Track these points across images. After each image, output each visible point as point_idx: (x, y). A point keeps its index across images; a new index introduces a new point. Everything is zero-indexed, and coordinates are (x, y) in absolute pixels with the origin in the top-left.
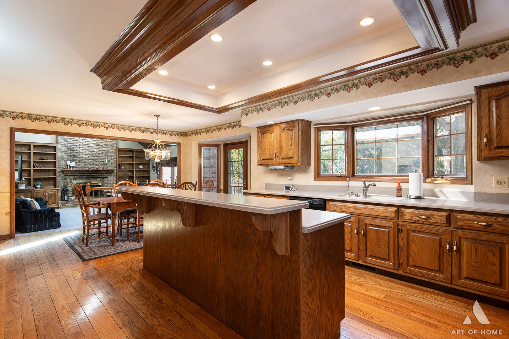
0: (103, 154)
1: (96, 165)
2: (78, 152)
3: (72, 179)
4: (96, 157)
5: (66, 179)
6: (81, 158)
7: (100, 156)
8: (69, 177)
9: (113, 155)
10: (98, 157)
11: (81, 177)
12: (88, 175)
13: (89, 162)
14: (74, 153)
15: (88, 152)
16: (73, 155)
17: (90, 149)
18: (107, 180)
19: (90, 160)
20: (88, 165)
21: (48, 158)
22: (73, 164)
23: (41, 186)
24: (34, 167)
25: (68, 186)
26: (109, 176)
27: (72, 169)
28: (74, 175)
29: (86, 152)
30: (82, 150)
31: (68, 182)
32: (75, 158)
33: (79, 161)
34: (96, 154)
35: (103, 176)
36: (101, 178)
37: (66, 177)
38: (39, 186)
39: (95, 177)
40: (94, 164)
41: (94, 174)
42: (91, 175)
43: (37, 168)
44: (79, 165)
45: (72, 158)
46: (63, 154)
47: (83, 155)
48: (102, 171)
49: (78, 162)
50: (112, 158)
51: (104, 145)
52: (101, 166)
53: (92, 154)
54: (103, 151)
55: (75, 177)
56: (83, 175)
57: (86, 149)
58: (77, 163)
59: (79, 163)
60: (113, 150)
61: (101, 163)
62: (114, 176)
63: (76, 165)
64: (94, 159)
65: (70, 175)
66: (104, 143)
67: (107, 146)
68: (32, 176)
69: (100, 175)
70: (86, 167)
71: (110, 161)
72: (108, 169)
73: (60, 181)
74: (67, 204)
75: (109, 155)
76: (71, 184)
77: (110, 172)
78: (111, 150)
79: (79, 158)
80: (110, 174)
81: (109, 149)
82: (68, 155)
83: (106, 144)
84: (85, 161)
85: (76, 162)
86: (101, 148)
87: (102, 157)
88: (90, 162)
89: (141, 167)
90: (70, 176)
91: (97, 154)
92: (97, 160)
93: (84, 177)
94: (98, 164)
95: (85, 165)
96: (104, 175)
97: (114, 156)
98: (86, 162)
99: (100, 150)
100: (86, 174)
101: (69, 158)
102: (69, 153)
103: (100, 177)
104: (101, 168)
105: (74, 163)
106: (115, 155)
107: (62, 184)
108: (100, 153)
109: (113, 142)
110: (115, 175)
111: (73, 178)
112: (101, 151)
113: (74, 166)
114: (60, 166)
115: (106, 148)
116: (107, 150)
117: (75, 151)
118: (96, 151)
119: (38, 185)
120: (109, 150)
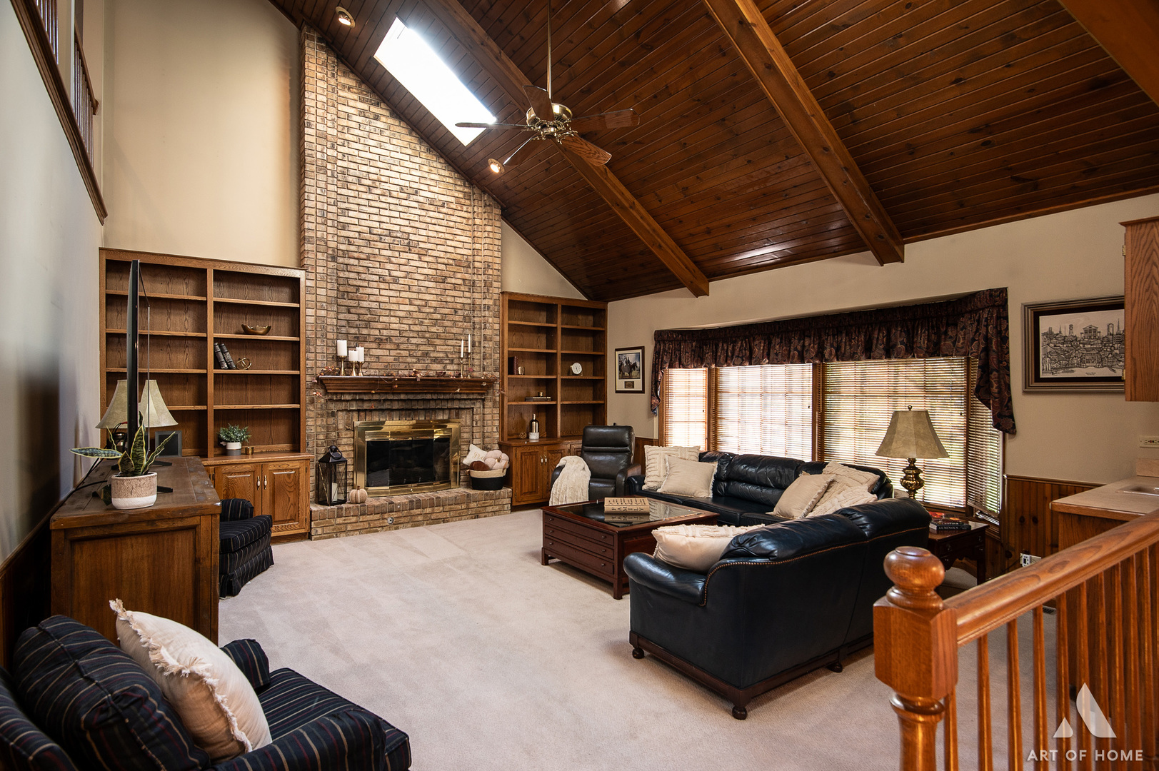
0: (457, 318)
1: (436, 360)
2: (374, 305)
3: (355, 414)
4: (434, 329)
5: (333, 414)
6: (385, 332)
7: (446, 323)
8: (342, 406)
9: (490, 320)
10: (441, 330)
11: (386, 406)
12: (411, 397)
13: (410, 347)
14: (362, 311)
15: (408, 308)
16: (356, 317)
17: (415, 296)
18: (468, 417)
19: (414, 341)
20: (409, 360)
21: (269, 328)
22: (357, 355)
23: (243, 443)
24: (218, 364)
25: (340, 445)
26: (478, 404)
27: (354, 375)
28: (363, 400)
29: (402, 307)
30: (386, 299)
31: (341, 427)
32: (365, 331)
33: (380, 341)
34: (436, 316)
35: (456, 404)
36: (450, 409)
37: (334, 407)
38: (235, 446)
39: (432, 405)
40: (426, 354)
41: (429, 397)
42: (419, 397)
43: (230, 368)
44: (378, 357)
45: (353, 331)
46: (323, 313)
47: (393, 320)
48: (457, 382)
49: (374, 345)
50: (488, 332)
51: (460, 282)
52: (452, 362)
53: (421, 315)
54: (459, 306)
55: (366, 406)
56: (391, 400)
57: (403, 294)
58: (373, 352)
59: (379, 352)
60: (491, 302)
61: (452, 353)
62: (495, 402)
63: (368, 359)
64: (427, 335)
65: (347, 397)
66: (459, 275)
67: (472, 285)
68: (210, 400)
69: (447, 400)
70: (402, 366)
71: (480, 343)
72: (475, 374)
73: (312, 425)
74: (339, 521)
75: (477, 320)
76: (350, 434)
77: (479, 388)
78: (486, 302)
79: (377, 332)
80: (482, 394)
81: (476, 295)
82: (341, 316)
83: (467, 276)
84: (398, 345)
85: (367, 345)
86: (452, 293)
87: (455, 330)
88: (414, 347)
89: (577, 368)
90: (347, 401)
91: (439, 317)
92: (437, 342)
93: (396, 406)
94: (441, 355)
95: (397, 358)
96: (460, 400)
97: (494, 324)
98: (402, 347)
99: (449, 299)
100: (402, 397)
101: (344, 330)
102: (344, 309)
103: (450, 405)
104: (451, 370)
105: (361, 350)
106: (496, 320)
107: (321, 437)
108: (446, 311)
109: (490, 272)
110: (498, 399)
111: (359, 411)
112: (450, 305)
113: (362, 360)
114: (313, 363)
115: (467, 294)
116: (469, 301)
117: (365, 304)
118: (434, 304)
119: (232, 440)
120: (478, 302)
